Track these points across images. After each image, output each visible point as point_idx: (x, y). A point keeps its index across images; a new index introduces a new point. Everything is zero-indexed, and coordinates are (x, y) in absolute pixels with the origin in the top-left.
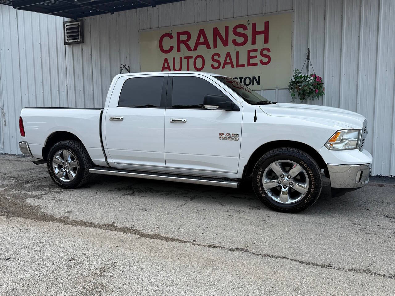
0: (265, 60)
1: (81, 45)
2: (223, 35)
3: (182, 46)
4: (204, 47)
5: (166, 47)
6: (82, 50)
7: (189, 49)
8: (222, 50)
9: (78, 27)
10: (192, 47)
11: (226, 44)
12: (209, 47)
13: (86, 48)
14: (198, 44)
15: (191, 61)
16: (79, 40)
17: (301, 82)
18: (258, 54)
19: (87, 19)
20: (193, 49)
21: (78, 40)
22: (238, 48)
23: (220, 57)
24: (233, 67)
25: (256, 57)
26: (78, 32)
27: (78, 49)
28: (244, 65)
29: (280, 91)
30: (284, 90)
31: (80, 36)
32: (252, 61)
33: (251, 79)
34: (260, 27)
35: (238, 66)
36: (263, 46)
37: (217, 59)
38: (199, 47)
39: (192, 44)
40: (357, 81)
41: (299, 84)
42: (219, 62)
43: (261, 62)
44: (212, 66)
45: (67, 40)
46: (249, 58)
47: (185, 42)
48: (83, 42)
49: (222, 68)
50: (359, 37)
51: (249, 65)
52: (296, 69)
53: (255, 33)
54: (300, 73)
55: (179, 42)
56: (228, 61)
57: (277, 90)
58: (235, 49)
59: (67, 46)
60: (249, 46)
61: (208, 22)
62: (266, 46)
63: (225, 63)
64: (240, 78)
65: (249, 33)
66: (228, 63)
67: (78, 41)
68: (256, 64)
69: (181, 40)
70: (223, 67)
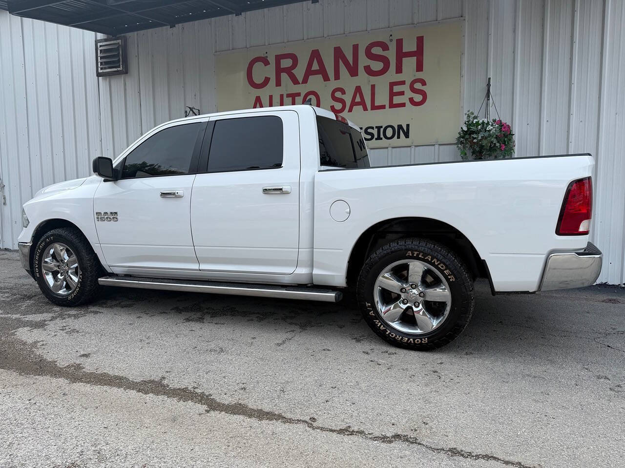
0: (418, 98)
1: (123, 76)
2: (350, 59)
3: (284, 77)
4: (320, 77)
5: (258, 79)
6: (125, 85)
7: (295, 81)
8: (348, 83)
9: (118, 47)
10: (300, 78)
11: (354, 72)
12: (326, 78)
13: (131, 82)
14: (309, 72)
16: (121, 69)
17: (478, 132)
18: (406, 88)
19: (132, 36)
20: (300, 81)
21: (119, 69)
22: (374, 80)
23: (345, 94)
24: (365, 109)
25: (402, 93)
26: (118, 55)
27: (118, 83)
28: (383, 107)
29: (441, 147)
30: (449, 146)
31: (121, 63)
32: (397, 100)
33: (395, 129)
34: (410, 46)
35: (374, 107)
36: (415, 76)
38: (311, 78)
39: (299, 73)
40: (568, 132)
41: (475, 136)
42: (343, 102)
43: (411, 100)
45: (101, 69)
46: (392, 94)
47: (289, 71)
48: (126, 72)
49: (348, 112)
50: (571, 59)
51: (392, 105)
52: (468, 111)
53: (401, 55)
54: (475, 118)
55: (279, 71)
56: (358, 99)
57: (437, 146)
58: (369, 81)
59: (100, 78)
60: (392, 75)
61: (326, 38)
62: (420, 75)
63: (354, 104)
64: (376, 127)
65: (391, 55)
66: (358, 104)
67: (118, 71)
68: (403, 105)
69: (282, 67)
70: (350, 110)
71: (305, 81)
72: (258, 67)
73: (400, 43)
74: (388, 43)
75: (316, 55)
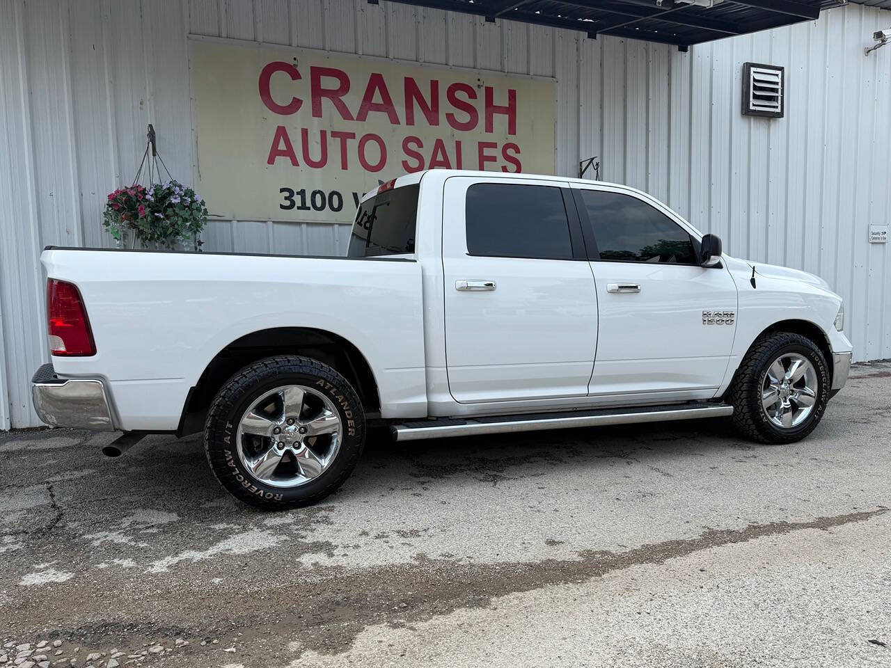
15: (352, 145)
37: (416, 150)
44: (405, 164)
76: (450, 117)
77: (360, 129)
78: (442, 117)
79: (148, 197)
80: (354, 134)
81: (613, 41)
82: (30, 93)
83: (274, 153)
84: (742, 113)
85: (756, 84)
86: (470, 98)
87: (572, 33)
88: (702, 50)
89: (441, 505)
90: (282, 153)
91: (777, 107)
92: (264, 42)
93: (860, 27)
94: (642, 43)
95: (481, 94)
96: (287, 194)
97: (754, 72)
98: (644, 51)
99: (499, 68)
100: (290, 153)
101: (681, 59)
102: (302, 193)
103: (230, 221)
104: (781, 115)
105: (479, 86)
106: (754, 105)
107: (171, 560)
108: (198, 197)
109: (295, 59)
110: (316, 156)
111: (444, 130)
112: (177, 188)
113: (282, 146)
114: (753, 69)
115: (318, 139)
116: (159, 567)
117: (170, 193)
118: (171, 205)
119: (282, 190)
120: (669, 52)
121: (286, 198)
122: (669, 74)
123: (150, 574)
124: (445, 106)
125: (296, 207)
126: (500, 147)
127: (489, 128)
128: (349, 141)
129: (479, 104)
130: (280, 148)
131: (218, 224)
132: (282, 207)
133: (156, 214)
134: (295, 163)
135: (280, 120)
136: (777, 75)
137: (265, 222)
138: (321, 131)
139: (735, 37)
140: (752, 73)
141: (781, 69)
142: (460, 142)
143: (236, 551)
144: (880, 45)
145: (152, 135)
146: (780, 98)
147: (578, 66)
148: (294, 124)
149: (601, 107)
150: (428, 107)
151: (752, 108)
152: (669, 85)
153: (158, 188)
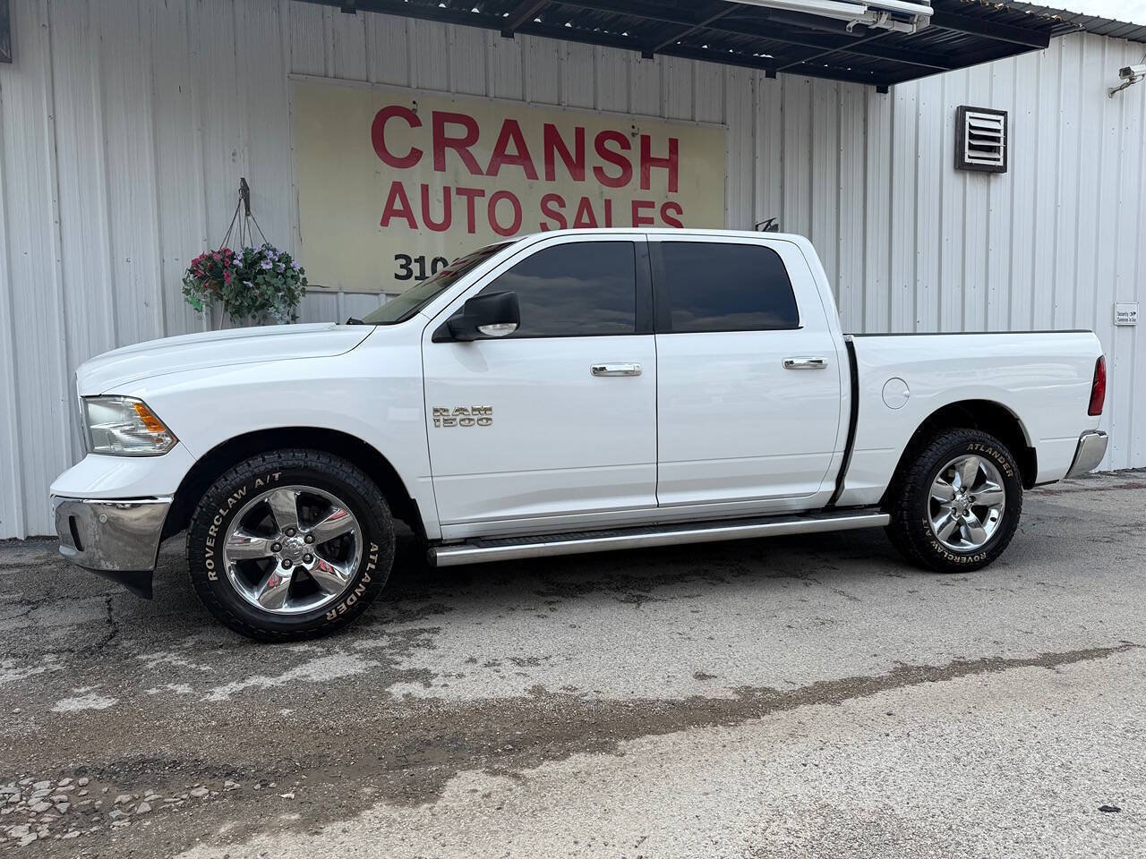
71: (493, 171)
72: (395, 125)
73: (646, 141)
74: (629, 137)
75: (511, 129)
76: (598, 171)
77: (490, 185)
78: (589, 173)
79: (236, 262)
80: (483, 191)
81: (797, 81)
82: (106, 142)
83: (389, 213)
84: (955, 166)
85: (972, 132)
86: (622, 148)
87: (747, 72)
88: (905, 90)
89: (570, 630)
90: (398, 214)
91: (999, 160)
92: (378, 83)
93: (1103, 63)
94: (832, 83)
95: (636, 144)
96: (403, 262)
97: (970, 117)
98: (835, 93)
99: (658, 113)
100: (407, 213)
101: (879, 102)
102: (421, 260)
103: (336, 293)
104: (1003, 169)
105: (633, 135)
106: (970, 157)
107: (236, 686)
108: (296, 264)
109: (414, 103)
110: (437, 216)
111: (590, 186)
112: (271, 253)
113: (398, 205)
114: (968, 114)
115: (441, 196)
116: (219, 694)
117: (262, 256)
118: (262, 272)
119: (397, 257)
120: (865, 94)
121: (402, 266)
122: (865, 120)
123: (208, 703)
124: (592, 158)
125: (413, 277)
126: (658, 206)
127: (645, 184)
128: (477, 199)
129: (634, 156)
130: (396, 208)
131: (321, 296)
132: (397, 277)
133: (245, 282)
134: (413, 225)
135: (396, 174)
136: (999, 121)
137: (377, 294)
138: (444, 187)
139: (946, 74)
140: (967, 118)
141: (1004, 114)
142: (610, 201)
143: (315, 678)
144: (1128, 85)
145: (245, 190)
146: (1002, 148)
147: (754, 112)
148: (413, 179)
149: (782, 159)
150: (572, 159)
151: (967, 160)
152: (865, 133)
153: (247, 252)
